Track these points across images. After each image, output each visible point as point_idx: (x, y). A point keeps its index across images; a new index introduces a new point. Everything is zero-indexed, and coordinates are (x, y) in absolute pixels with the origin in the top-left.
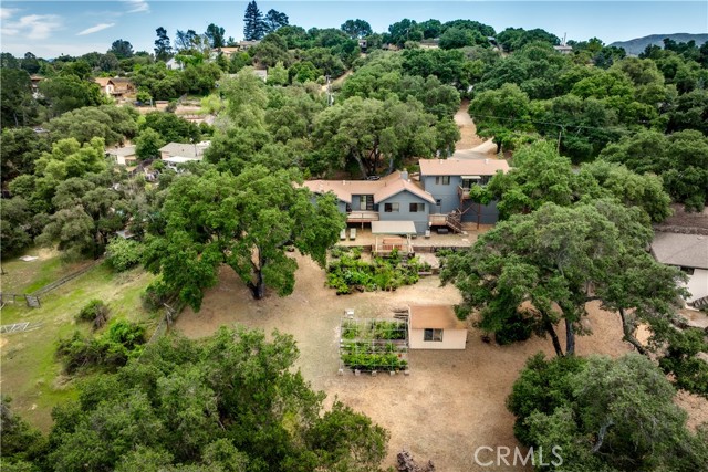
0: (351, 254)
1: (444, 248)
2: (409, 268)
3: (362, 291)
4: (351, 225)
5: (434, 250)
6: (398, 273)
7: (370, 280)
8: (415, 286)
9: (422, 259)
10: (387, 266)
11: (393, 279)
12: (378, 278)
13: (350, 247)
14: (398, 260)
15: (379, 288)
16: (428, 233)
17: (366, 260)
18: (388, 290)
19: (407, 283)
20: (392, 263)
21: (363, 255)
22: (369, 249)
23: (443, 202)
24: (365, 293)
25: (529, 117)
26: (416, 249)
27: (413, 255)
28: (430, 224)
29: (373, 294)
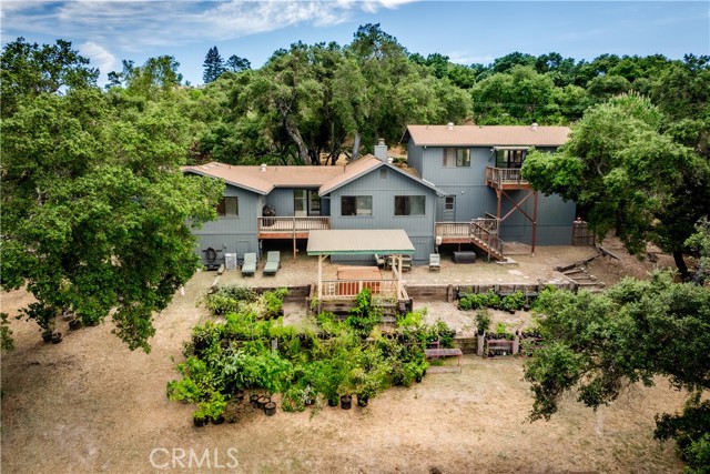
0: (258, 308)
1: (475, 290)
2: (402, 339)
3: (270, 412)
4: (268, 245)
5: (456, 295)
6: (374, 354)
7: (297, 377)
8: (419, 389)
9: (432, 316)
10: (345, 334)
11: (359, 372)
12: (319, 372)
13: (260, 291)
14: (372, 318)
15: (319, 398)
16: (435, 259)
17: (295, 321)
18: (346, 406)
19: (398, 382)
20: (357, 326)
21: (287, 309)
22: (302, 294)
23: (458, 202)
24: (280, 416)
25: (557, 106)
26: (414, 293)
27: (409, 306)
28: (439, 240)
29: (302, 420)
